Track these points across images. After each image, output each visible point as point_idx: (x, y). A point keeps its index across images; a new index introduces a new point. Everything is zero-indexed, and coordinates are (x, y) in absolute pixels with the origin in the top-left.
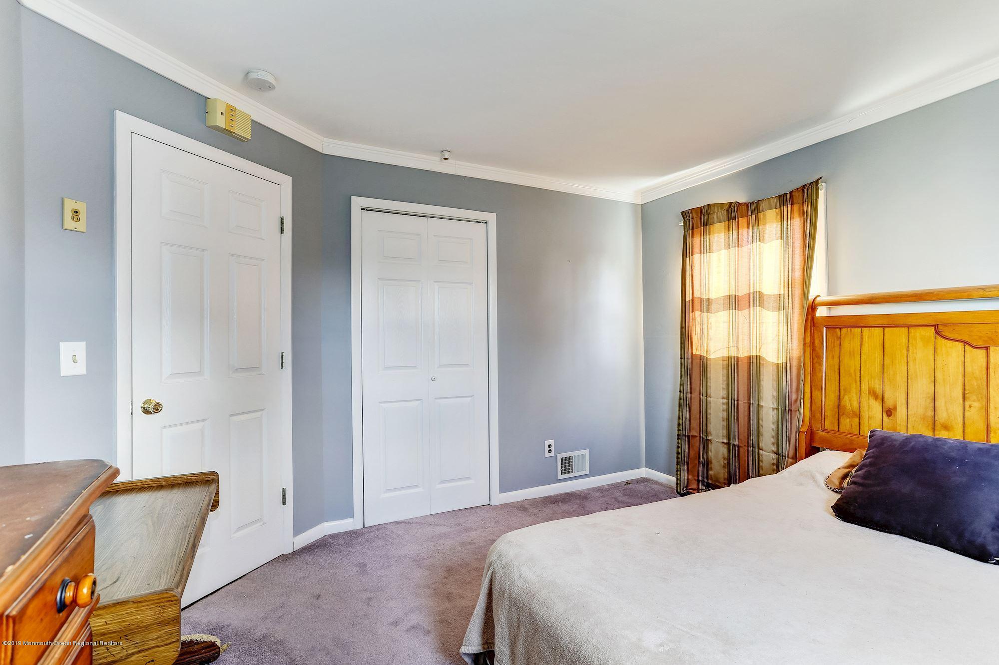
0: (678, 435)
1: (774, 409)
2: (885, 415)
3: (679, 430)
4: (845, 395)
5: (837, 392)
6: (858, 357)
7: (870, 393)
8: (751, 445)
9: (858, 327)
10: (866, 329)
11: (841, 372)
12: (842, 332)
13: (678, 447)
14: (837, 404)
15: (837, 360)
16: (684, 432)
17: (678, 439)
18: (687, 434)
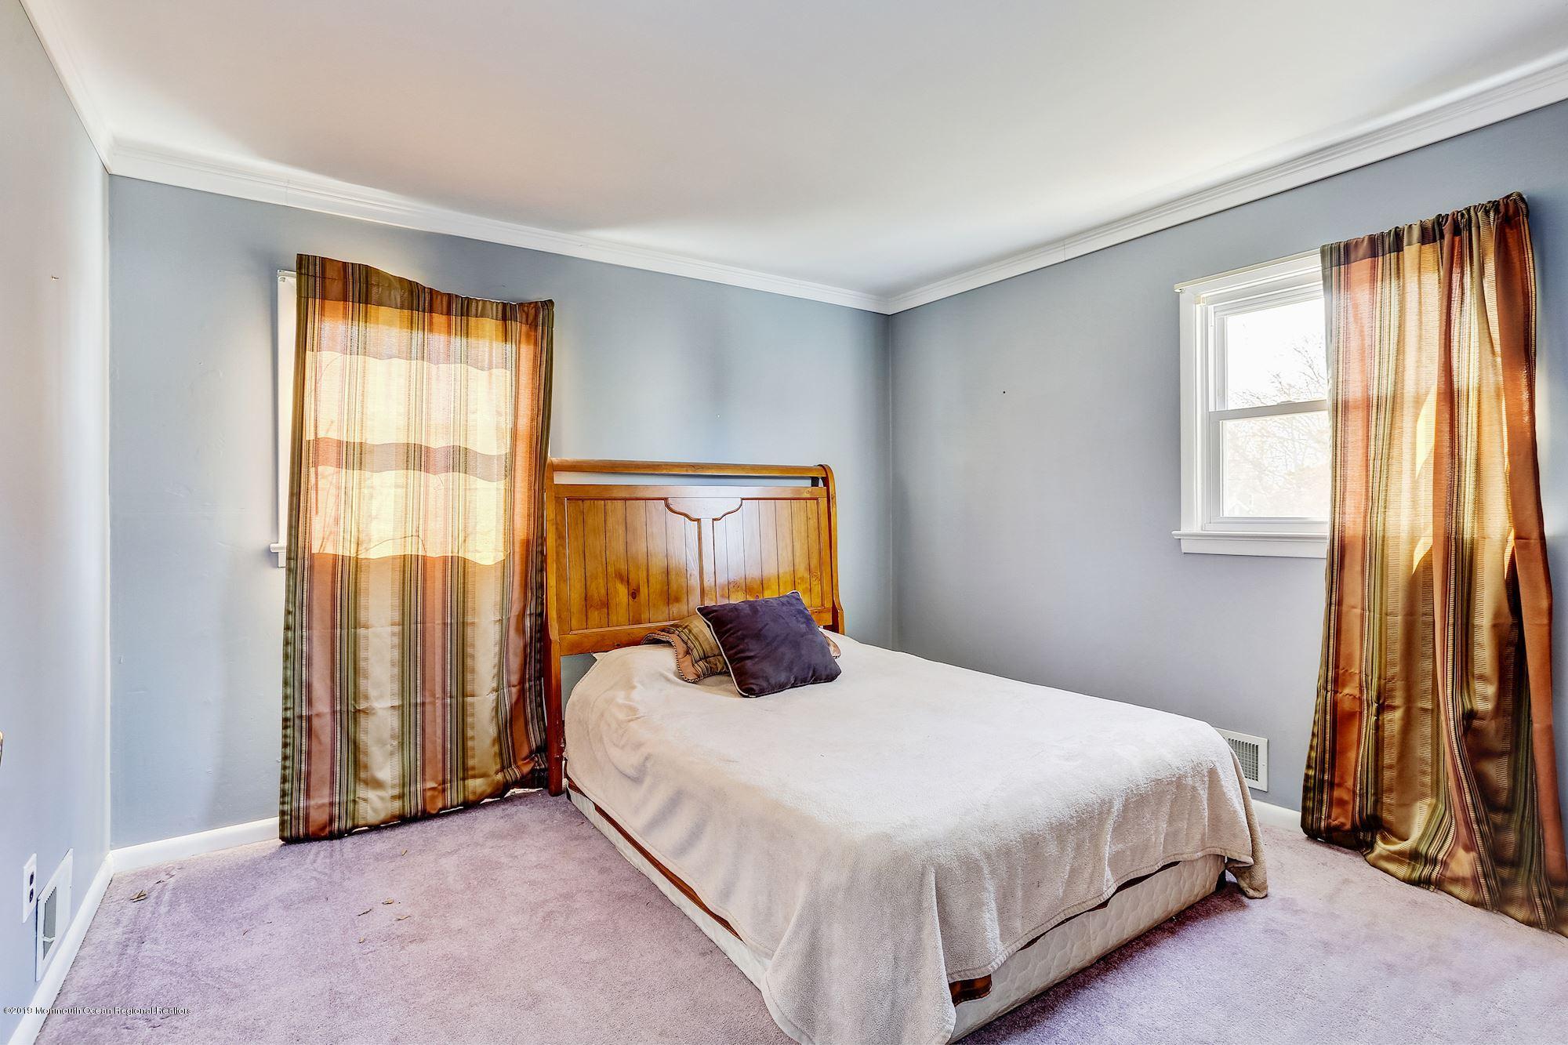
0: (285, 720)
1: (496, 622)
2: (630, 597)
3: (286, 709)
4: (591, 583)
5: (583, 579)
6: (603, 537)
7: (616, 575)
8: (449, 695)
9: (602, 499)
10: (609, 501)
11: (587, 554)
12: (585, 505)
13: (285, 745)
14: (583, 595)
15: (581, 541)
16: (297, 709)
17: (285, 728)
18: (304, 714)
